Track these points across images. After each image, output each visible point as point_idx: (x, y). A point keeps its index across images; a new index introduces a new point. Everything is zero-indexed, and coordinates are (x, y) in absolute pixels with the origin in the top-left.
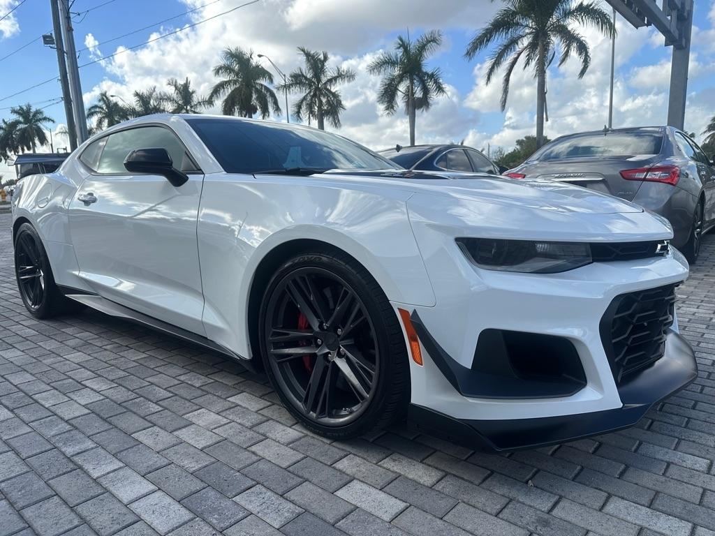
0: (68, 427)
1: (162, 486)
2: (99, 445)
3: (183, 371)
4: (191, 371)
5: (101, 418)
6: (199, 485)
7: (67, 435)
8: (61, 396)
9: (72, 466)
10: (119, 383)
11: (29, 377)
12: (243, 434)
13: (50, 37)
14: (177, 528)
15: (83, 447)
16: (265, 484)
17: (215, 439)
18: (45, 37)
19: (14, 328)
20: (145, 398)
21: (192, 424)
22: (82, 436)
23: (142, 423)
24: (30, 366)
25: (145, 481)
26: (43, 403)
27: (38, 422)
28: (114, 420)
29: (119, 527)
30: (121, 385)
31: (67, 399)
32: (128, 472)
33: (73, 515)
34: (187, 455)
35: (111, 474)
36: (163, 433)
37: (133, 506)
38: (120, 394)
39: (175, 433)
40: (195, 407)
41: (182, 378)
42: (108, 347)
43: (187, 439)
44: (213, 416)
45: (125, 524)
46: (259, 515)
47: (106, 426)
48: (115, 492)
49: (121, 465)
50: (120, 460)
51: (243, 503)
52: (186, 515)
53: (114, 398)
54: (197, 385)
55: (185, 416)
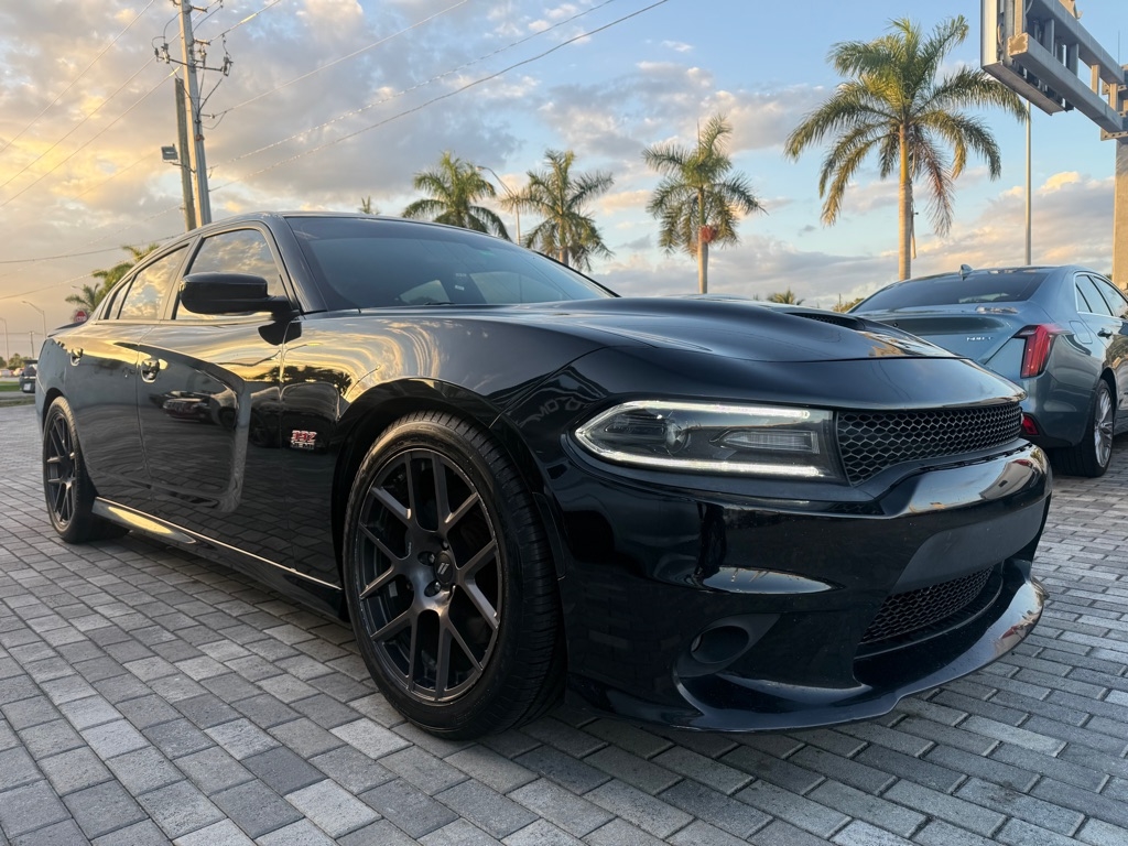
0: (52, 654)
1: (129, 715)
2: (78, 673)
4: (237, 599)
5: (98, 646)
6: (173, 716)
7: (47, 661)
8: (61, 621)
9: (37, 692)
11: (33, 600)
12: (260, 667)
13: (172, 149)
14: (123, 754)
15: (59, 674)
16: (252, 718)
17: (222, 671)
18: (165, 150)
19: (40, 546)
20: (163, 627)
21: (204, 654)
22: (63, 663)
23: (141, 651)
24: (40, 589)
25: (113, 710)
26: (35, 628)
27: (19, 648)
28: (110, 650)
29: (58, 750)
30: (139, 612)
31: (66, 624)
32: (100, 699)
33: (14, 738)
34: (177, 685)
35: (77, 702)
36: (161, 664)
37: (84, 734)
38: (133, 622)
39: (177, 664)
40: (218, 638)
41: (220, 607)
42: (148, 570)
43: (187, 671)
44: (236, 649)
45: (68, 747)
46: (225, 747)
47: (99, 654)
48: (71, 717)
49: (94, 693)
50: (96, 689)
51: (212, 735)
52: (141, 742)
53: (123, 626)
54: (234, 615)
55: (199, 647)
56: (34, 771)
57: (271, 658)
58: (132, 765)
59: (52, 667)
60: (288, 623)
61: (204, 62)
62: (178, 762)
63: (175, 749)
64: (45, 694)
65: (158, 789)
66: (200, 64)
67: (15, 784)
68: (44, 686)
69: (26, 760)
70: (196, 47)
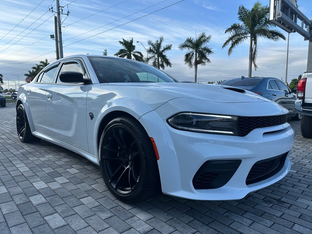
13: (53, 35)
18: (51, 36)
49: (21, 162)
59: (13, 158)
61: (62, 12)
62: (35, 173)
64: (12, 162)
70: (60, 8)
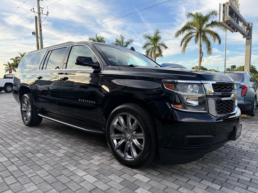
0: (60, 159)
1: (89, 173)
2: (70, 163)
3: (88, 145)
4: (90, 145)
5: (69, 157)
6: (98, 173)
10: (70, 148)
12: (107, 162)
14: (95, 182)
15: (66, 164)
17: (100, 163)
21: (93, 159)
23: (79, 158)
25: (84, 172)
28: (72, 158)
32: (80, 170)
33: (69, 179)
34: (93, 166)
35: (75, 170)
36: (86, 161)
37: (83, 177)
38: (72, 151)
39: (89, 161)
40: (93, 155)
43: (93, 163)
45: (82, 181)
47: (70, 159)
48: (77, 174)
50: (76, 167)
52: (96, 180)
53: (70, 152)
54: (92, 149)
55: (91, 157)
56: (79, 186)
57: (108, 159)
58: (99, 185)
59: (63, 162)
60: (105, 151)
63: (105, 181)
64: (67, 169)
65: (108, 190)
66: (42, 13)
67: (78, 189)
68: (65, 166)
69: (75, 184)
70: (40, 9)
